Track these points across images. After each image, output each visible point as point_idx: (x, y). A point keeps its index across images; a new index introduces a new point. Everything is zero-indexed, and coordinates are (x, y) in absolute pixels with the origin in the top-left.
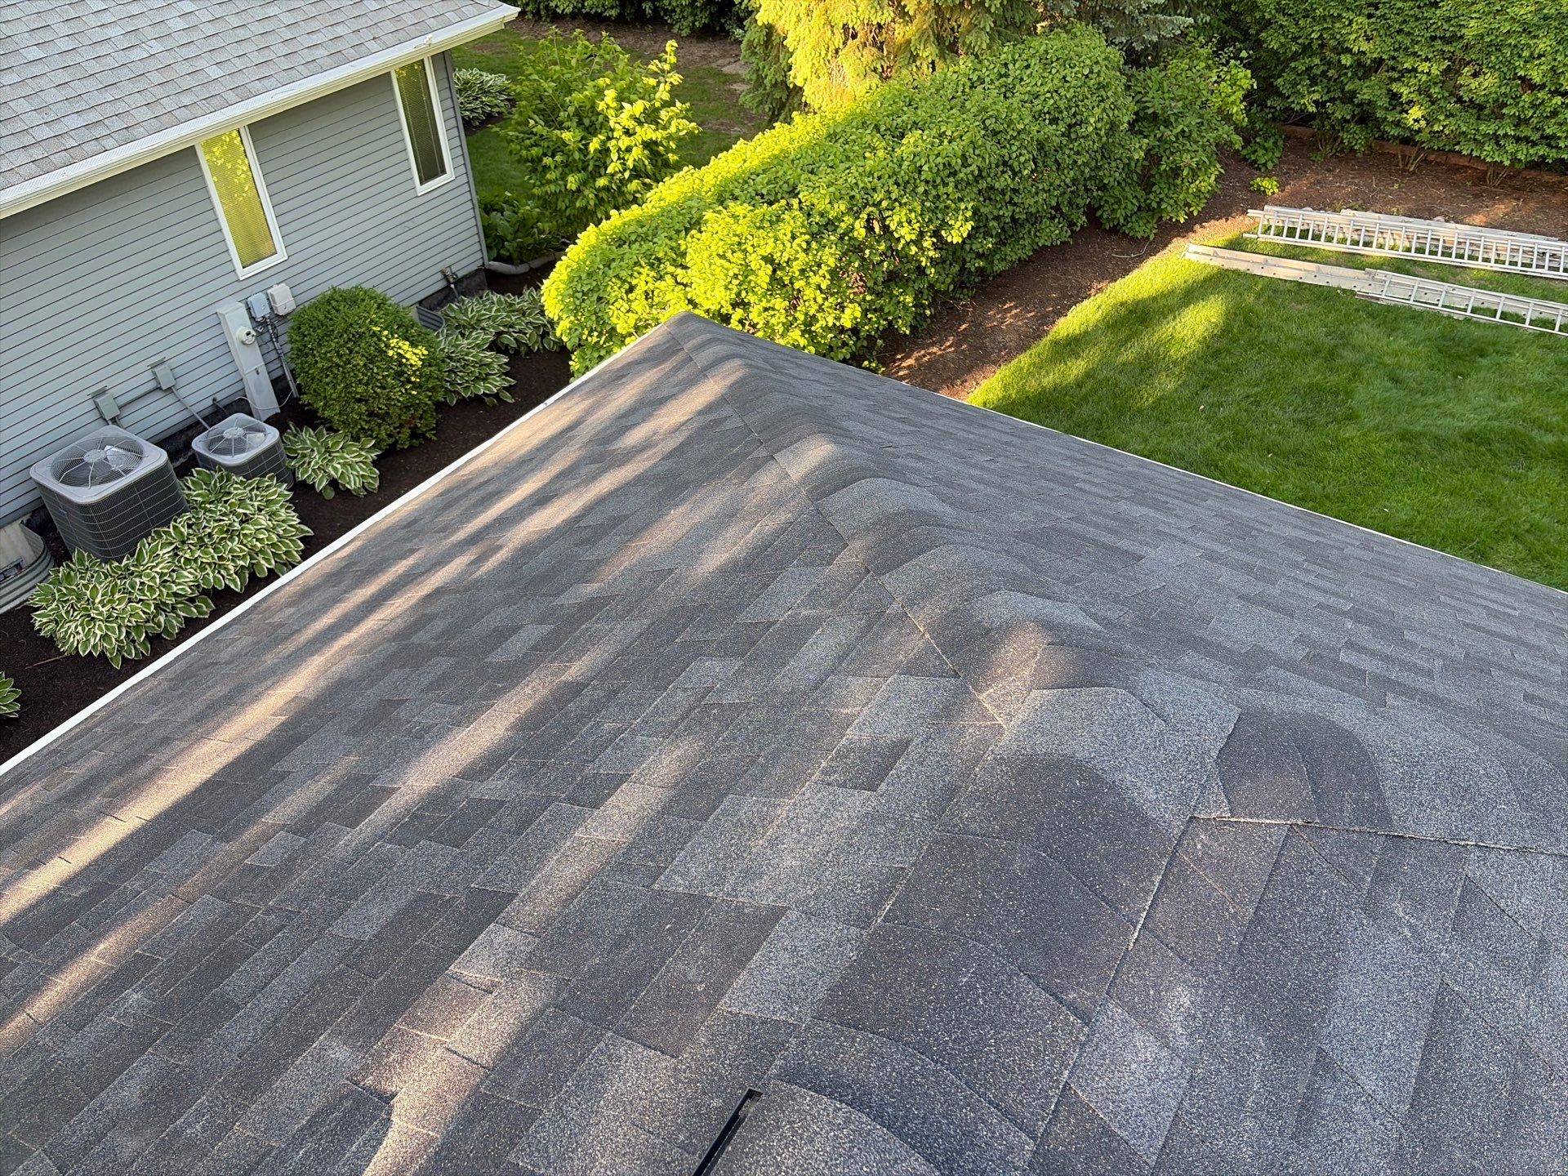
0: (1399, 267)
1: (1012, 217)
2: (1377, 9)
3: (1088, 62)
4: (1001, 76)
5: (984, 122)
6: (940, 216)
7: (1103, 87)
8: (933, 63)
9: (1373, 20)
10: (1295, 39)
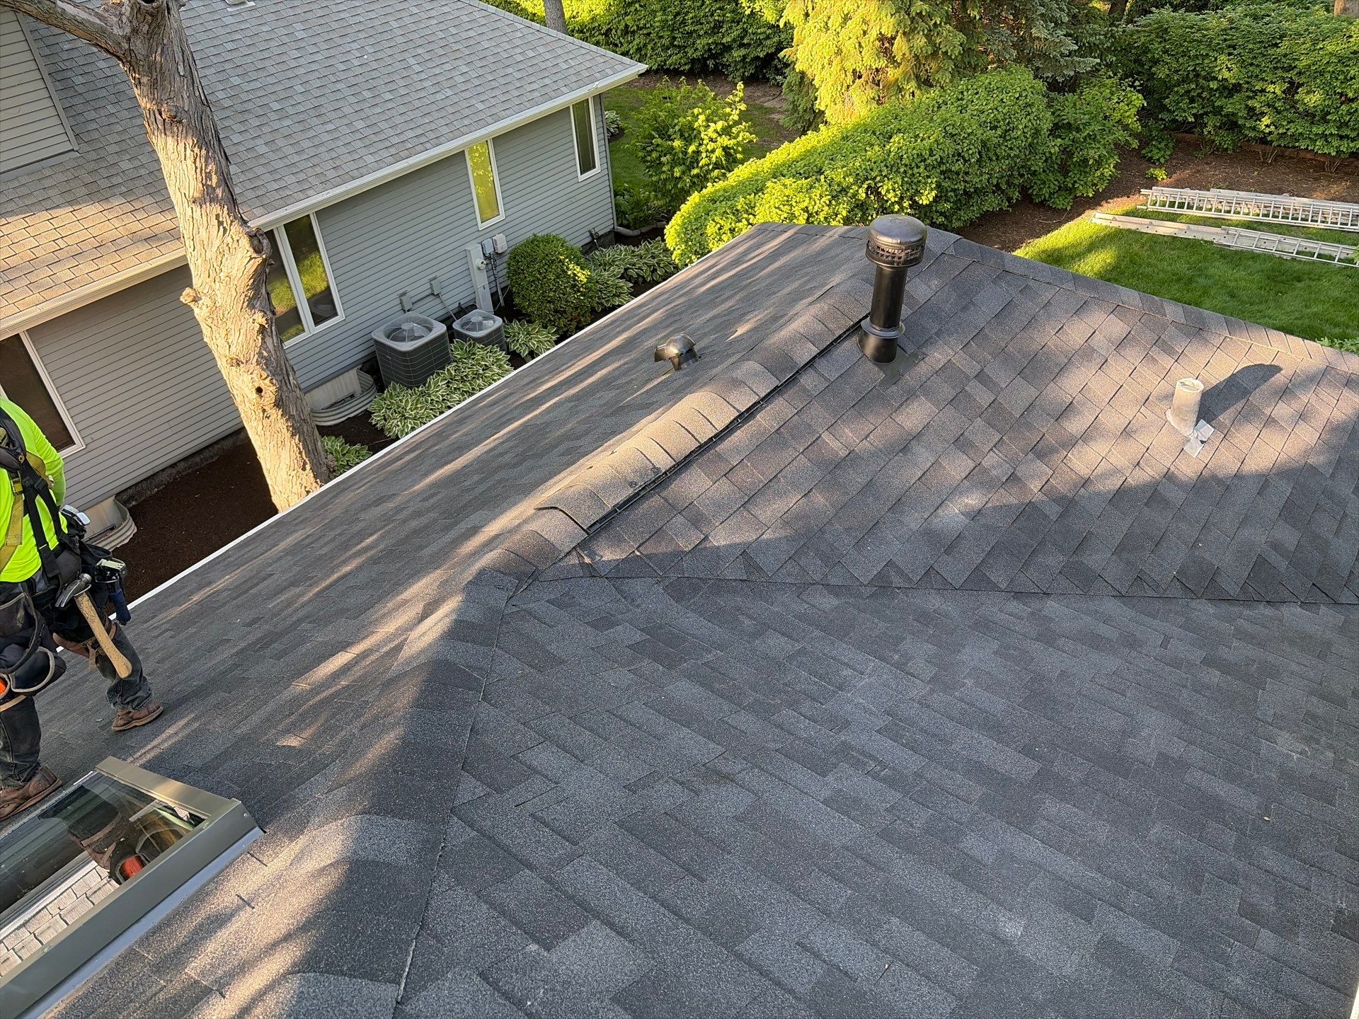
0: (1249, 226)
1: (964, 190)
2: (1235, 49)
3: (1018, 89)
4: (959, 100)
5: (945, 129)
6: (914, 187)
7: (1030, 105)
8: (913, 93)
9: (1232, 57)
10: (1177, 71)
